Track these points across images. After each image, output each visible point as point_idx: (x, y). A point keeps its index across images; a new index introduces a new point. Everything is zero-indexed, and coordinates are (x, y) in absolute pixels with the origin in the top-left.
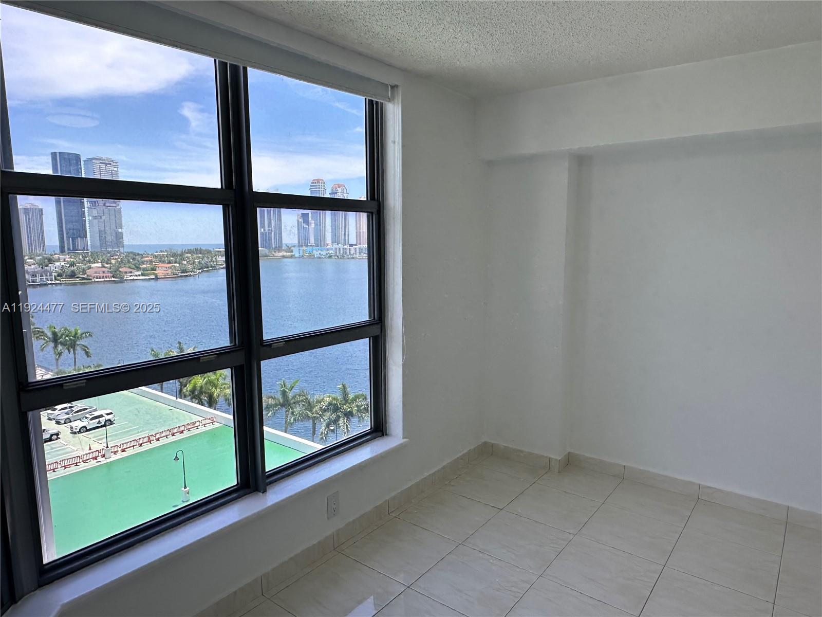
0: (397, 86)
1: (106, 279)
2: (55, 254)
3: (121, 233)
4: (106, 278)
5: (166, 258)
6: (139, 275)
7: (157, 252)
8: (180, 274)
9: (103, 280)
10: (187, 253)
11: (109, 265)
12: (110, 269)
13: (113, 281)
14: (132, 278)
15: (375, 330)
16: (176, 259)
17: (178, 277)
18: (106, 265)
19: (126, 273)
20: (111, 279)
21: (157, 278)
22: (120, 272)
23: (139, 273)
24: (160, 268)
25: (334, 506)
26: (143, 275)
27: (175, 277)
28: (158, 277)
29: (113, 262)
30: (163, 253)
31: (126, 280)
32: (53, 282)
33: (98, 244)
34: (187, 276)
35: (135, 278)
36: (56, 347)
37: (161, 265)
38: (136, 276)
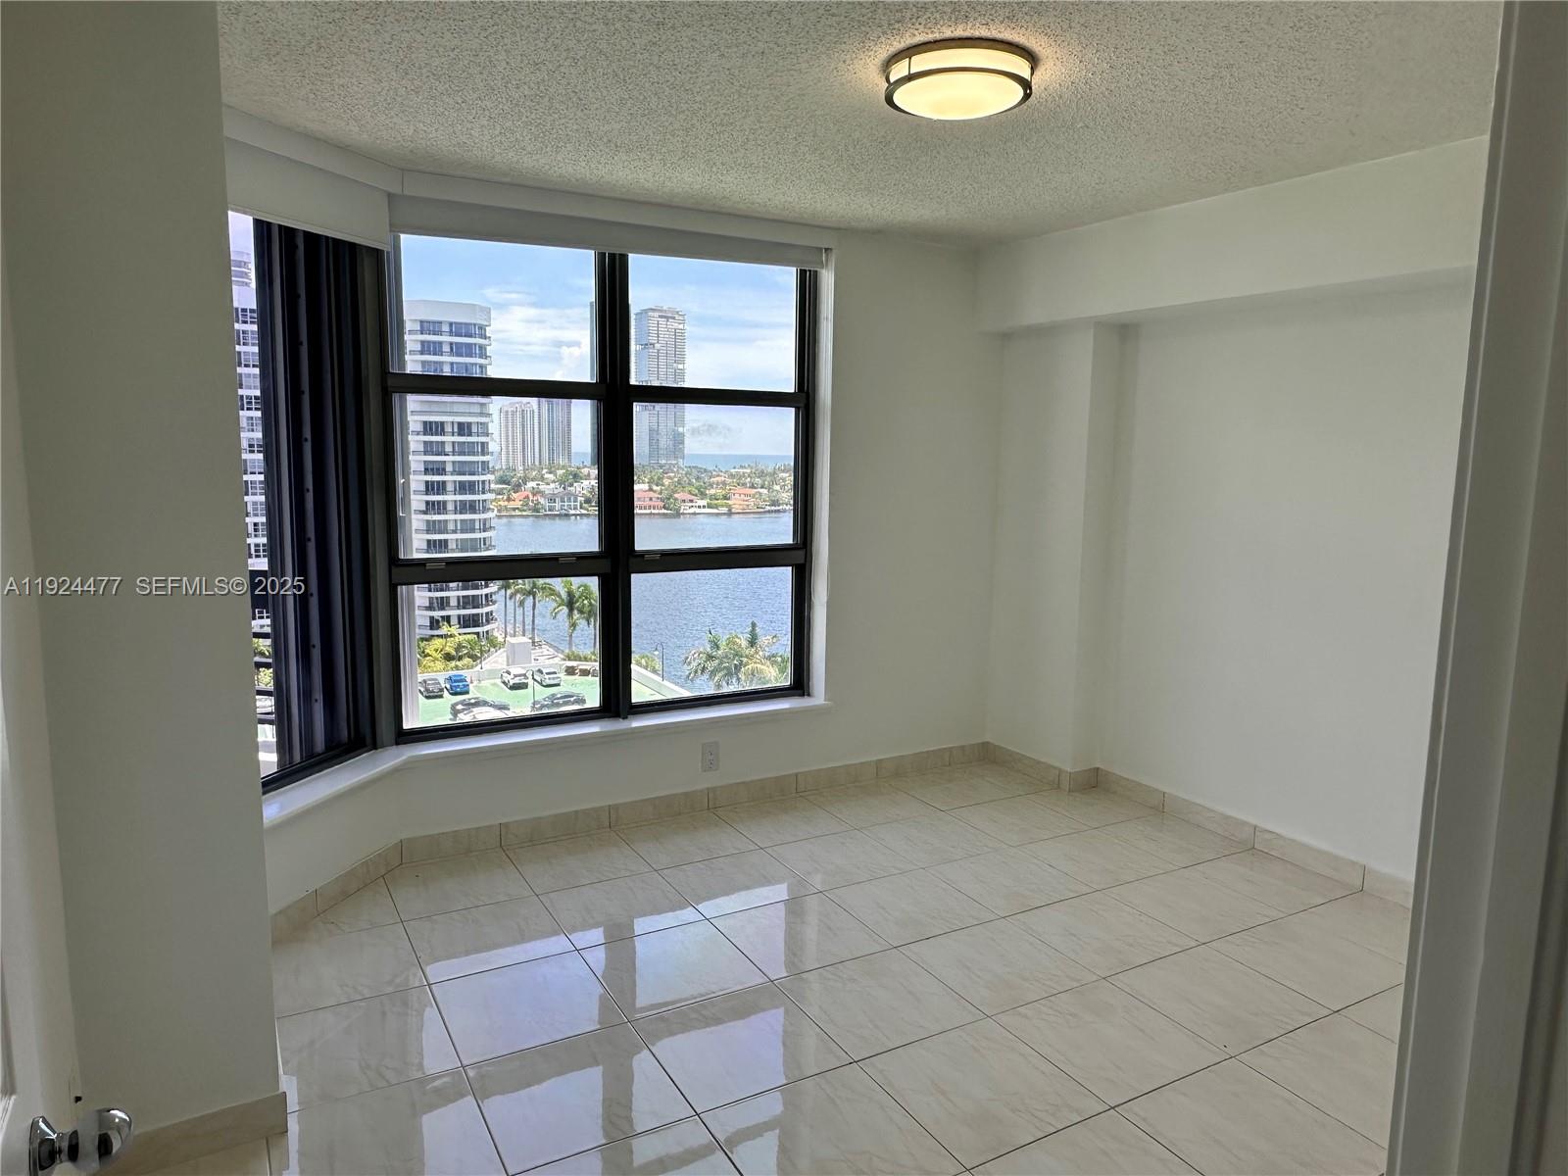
0: (831, 249)
1: (653, 511)
2: (585, 467)
3: (683, 435)
4: (654, 509)
5: (749, 479)
6: (704, 507)
7: (734, 468)
8: (768, 508)
9: (648, 511)
10: (783, 471)
11: (658, 488)
12: (661, 493)
13: (664, 514)
14: (692, 511)
15: (799, 557)
16: (764, 481)
17: (765, 512)
18: (655, 488)
19: (684, 501)
20: (660, 511)
21: (730, 514)
22: (676, 499)
23: (704, 502)
24: (737, 496)
25: (711, 757)
26: (709, 506)
27: (761, 513)
28: (733, 510)
29: (666, 482)
30: (745, 470)
31: (683, 514)
32: (578, 512)
33: (647, 451)
34: (779, 511)
35: (698, 511)
36: (570, 614)
37: (740, 489)
38: (700, 507)
